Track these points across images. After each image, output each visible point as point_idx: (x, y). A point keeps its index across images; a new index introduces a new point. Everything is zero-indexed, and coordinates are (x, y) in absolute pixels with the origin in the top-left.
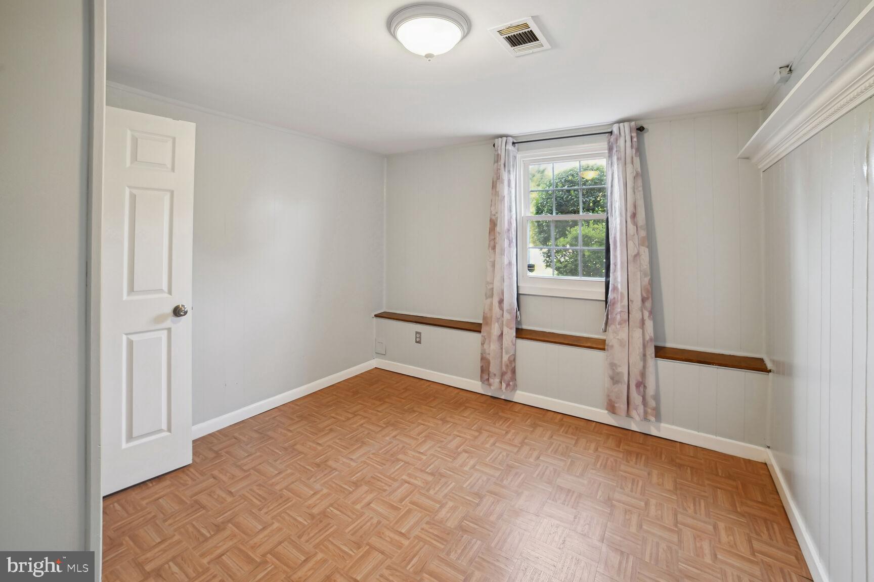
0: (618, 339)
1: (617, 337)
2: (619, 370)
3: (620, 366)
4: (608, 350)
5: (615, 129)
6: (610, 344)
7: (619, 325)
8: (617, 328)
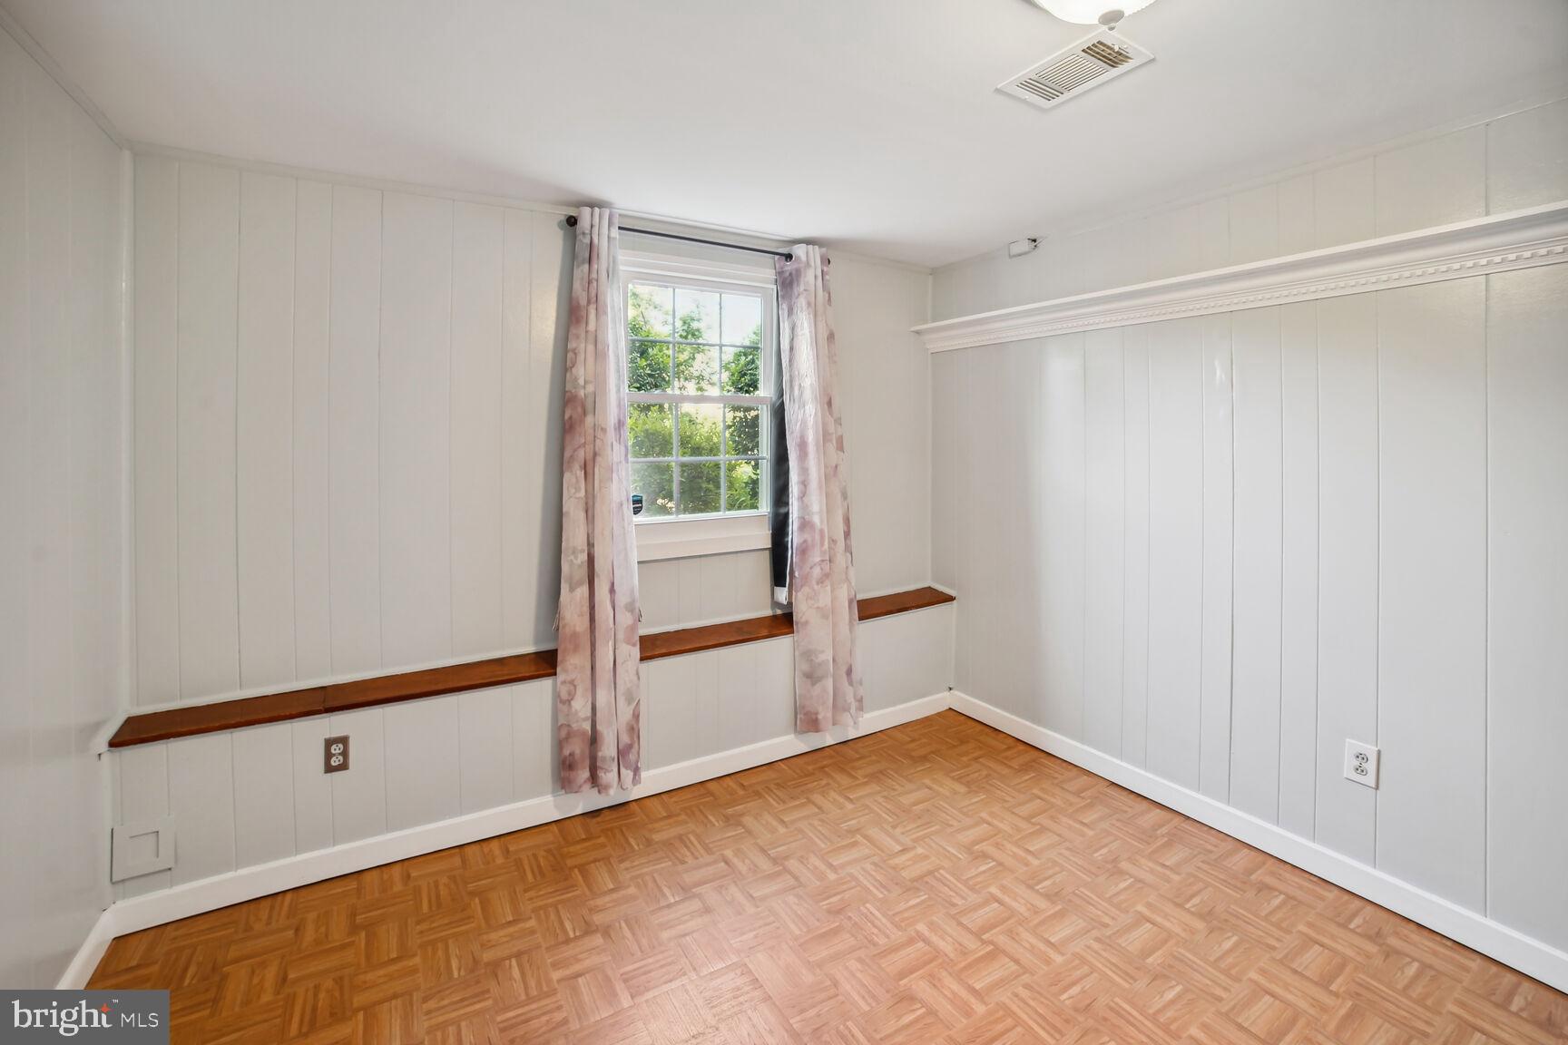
0: (818, 608)
1: (816, 606)
2: (822, 657)
3: (823, 652)
4: (798, 632)
5: (799, 251)
6: (803, 620)
7: (818, 584)
8: (814, 590)
